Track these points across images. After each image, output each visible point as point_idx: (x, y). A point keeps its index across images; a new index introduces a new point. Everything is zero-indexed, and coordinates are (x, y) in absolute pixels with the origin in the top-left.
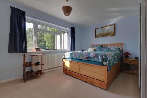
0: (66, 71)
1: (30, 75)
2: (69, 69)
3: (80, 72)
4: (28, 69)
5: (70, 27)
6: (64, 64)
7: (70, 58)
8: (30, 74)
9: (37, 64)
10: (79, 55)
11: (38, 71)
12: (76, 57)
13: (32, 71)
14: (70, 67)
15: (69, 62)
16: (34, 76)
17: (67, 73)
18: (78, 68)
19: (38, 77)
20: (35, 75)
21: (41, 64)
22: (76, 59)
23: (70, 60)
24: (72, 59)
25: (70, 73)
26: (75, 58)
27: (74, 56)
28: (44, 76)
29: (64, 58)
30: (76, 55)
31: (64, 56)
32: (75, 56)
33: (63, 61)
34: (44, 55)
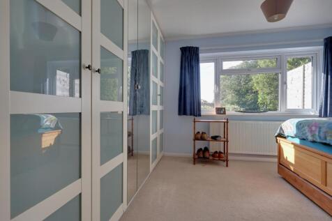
0: (284, 172)
1: (202, 156)
2: (292, 168)
3: (326, 185)
4: (200, 145)
5: (322, 40)
6: (280, 150)
7: (296, 136)
8: (201, 152)
9: (215, 138)
10: (323, 130)
11: (216, 152)
12: (313, 136)
13: (206, 149)
14: (295, 161)
15: (293, 146)
16: (208, 158)
17: (287, 178)
18: (319, 171)
19: (217, 164)
20: (211, 158)
21: (223, 139)
22: (314, 142)
23: (297, 141)
24: (303, 139)
25: (296, 181)
26: (310, 138)
27: (307, 131)
28: (227, 166)
29: (281, 135)
30: (313, 128)
31: (281, 128)
32: (311, 131)
33: (277, 142)
34: (227, 122)
